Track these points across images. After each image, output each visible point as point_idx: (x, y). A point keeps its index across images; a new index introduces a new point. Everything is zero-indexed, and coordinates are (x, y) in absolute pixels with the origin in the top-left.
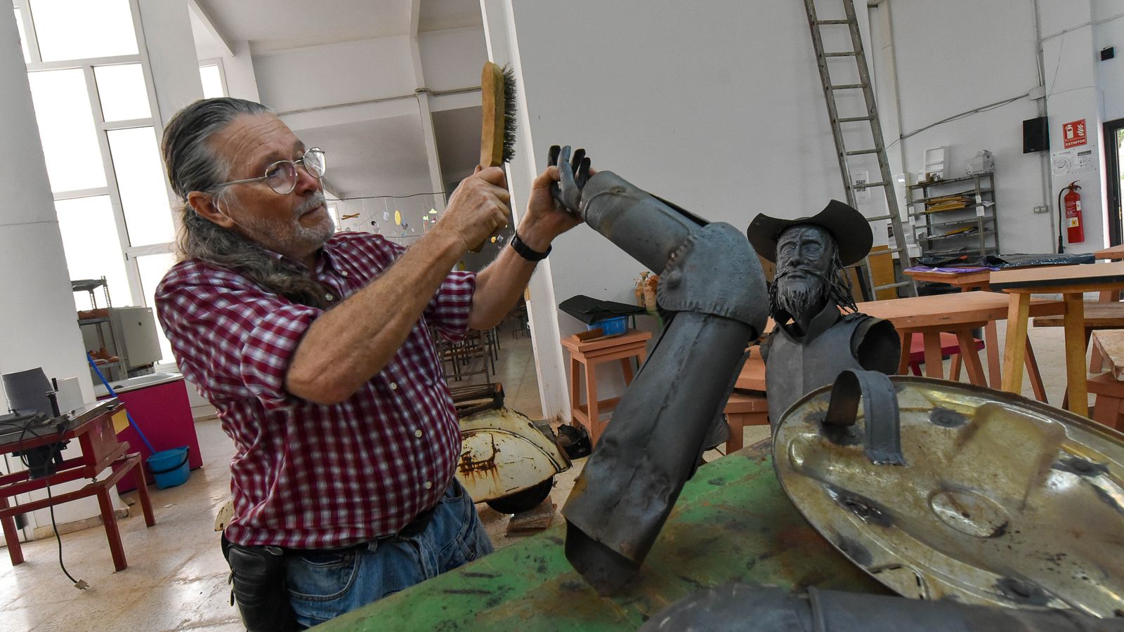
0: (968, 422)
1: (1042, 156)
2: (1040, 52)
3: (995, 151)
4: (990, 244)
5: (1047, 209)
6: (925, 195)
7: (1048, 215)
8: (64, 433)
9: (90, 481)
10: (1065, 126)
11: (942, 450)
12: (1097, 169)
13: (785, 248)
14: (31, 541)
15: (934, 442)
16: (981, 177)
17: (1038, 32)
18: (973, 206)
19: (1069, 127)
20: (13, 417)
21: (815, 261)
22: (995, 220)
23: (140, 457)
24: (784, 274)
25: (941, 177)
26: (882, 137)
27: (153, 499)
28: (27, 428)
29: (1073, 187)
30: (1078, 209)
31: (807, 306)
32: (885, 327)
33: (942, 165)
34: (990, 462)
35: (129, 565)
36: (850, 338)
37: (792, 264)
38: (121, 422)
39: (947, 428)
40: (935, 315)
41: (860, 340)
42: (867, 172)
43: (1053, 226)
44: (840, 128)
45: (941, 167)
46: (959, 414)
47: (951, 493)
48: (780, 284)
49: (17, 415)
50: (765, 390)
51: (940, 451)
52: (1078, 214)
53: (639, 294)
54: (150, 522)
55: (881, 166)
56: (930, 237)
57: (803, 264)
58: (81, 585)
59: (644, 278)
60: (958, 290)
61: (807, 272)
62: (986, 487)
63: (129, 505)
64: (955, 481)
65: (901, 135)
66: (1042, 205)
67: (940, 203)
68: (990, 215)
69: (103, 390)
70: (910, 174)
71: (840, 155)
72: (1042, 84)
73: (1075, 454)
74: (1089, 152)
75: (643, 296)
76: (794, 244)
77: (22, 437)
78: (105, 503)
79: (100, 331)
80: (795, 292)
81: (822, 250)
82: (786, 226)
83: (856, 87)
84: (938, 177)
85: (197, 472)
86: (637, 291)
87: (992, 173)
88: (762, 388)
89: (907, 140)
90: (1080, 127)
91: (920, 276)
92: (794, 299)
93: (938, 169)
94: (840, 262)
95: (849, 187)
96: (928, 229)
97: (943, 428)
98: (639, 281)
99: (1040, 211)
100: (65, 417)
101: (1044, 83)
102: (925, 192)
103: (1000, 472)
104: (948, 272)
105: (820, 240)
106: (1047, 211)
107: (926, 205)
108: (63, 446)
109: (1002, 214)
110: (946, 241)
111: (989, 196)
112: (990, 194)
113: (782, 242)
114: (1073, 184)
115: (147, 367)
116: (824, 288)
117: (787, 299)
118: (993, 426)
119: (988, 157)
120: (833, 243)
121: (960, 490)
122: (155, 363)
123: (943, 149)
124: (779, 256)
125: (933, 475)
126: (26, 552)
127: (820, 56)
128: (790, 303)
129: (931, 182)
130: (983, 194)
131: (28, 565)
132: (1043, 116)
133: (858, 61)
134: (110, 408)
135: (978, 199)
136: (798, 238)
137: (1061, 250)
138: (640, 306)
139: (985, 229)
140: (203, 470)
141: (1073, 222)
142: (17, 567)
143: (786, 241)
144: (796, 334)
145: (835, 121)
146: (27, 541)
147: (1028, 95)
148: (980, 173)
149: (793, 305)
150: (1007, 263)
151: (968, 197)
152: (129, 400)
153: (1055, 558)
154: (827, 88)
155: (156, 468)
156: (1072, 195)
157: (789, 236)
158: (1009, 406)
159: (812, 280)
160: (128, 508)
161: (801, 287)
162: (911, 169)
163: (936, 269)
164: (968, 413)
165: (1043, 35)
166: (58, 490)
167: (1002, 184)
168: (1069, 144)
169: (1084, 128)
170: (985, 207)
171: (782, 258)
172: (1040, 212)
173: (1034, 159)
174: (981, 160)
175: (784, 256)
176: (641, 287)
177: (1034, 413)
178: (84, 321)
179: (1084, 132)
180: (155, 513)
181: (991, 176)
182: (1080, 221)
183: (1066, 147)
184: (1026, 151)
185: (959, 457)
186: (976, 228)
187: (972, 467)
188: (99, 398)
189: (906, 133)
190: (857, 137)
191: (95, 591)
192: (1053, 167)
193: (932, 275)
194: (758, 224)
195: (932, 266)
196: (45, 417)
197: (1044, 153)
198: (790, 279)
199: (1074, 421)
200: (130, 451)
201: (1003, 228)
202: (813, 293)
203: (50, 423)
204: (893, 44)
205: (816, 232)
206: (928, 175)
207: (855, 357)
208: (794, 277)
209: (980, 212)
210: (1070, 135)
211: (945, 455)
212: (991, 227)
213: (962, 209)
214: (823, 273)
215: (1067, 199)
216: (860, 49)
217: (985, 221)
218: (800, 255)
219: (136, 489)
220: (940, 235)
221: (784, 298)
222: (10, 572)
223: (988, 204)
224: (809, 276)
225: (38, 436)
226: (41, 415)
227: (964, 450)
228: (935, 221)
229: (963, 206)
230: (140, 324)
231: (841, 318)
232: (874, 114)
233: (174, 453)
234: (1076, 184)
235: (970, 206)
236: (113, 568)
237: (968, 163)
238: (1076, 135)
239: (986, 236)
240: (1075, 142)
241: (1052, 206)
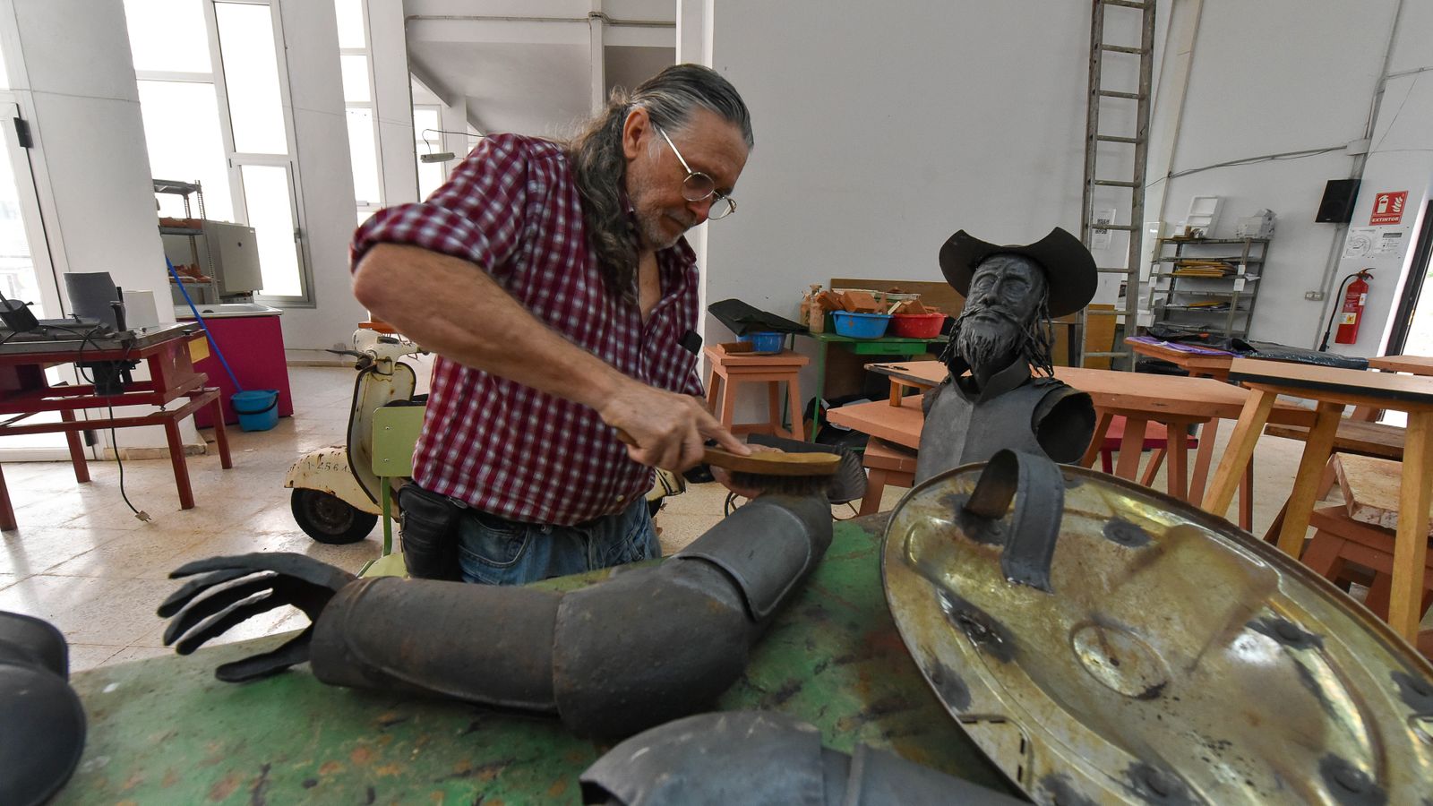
0: (1152, 543)
1: (1338, 230)
2: (1380, 92)
3: (1280, 213)
4: (1239, 327)
5: (1322, 296)
6: (1178, 253)
7: (1321, 304)
8: (130, 352)
9: (157, 409)
10: (1380, 196)
11: (1107, 573)
12: (1401, 258)
13: (982, 280)
14: (102, 460)
15: (1100, 561)
16: (1253, 242)
17: (1387, 64)
18: (1232, 277)
19: (1385, 198)
20: (74, 323)
21: (1015, 303)
22: (1254, 299)
23: (219, 393)
24: (973, 313)
25: (1204, 234)
26: (1146, 169)
27: (232, 440)
28: (89, 337)
29: (1363, 275)
30: (1361, 303)
31: (991, 358)
32: (1082, 402)
33: (1210, 219)
34: (1166, 600)
35: (196, 505)
36: (1033, 407)
37: (985, 302)
38: (199, 351)
39: (1123, 547)
40: (1149, 398)
41: (1046, 412)
42: (1115, 210)
43: (1322, 318)
44: (1096, 147)
45: (1208, 222)
46: (1144, 532)
47: (1103, 630)
48: (965, 324)
49: (78, 321)
50: (917, 448)
51: (1105, 574)
52: (1359, 310)
53: (805, 310)
54: (226, 464)
55: (1134, 206)
56: (1169, 305)
57: (1000, 304)
58: (142, 516)
59: (814, 292)
60: (1185, 374)
61: (1002, 315)
62: (1151, 631)
63: (207, 442)
64: (1114, 616)
65: (1170, 173)
66: (1317, 290)
67: (1193, 265)
68: (1251, 291)
69: (187, 311)
70: (1166, 224)
71: (1087, 182)
72: (1369, 136)
73: (1284, 614)
74: (1398, 236)
75: (808, 312)
76: (996, 277)
77: (82, 347)
78: (173, 435)
79: (194, 244)
80: (980, 338)
81: (1027, 291)
82: (989, 252)
83: (1130, 96)
84: (1201, 234)
85: (285, 420)
86: (802, 306)
87: (1269, 241)
88: (914, 445)
89: (1176, 182)
90: (1399, 200)
91: (1145, 349)
92: (977, 347)
93: (1202, 224)
94: (1048, 310)
95: (1087, 225)
96: (1170, 296)
97: (1118, 545)
98: (807, 295)
99: (1312, 297)
100: (132, 333)
101: (1371, 135)
102: (1178, 249)
103: (1175, 616)
104: (1180, 349)
105: (1028, 278)
106: (1321, 299)
107: (1175, 265)
108: (132, 366)
109: (1265, 292)
110: (1187, 314)
111: (1256, 268)
112: (1257, 266)
113: (980, 272)
114: (1365, 271)
115: (245, 296)
116: (1018, 338)
117: (968, 345)
118: (1185, 556)
119: (1270, 219)
120: (1045, 284)
121: (1115, 628)
122: (255, 292)
123: (1216, 200)
124: (972, 289)
125: (1088, 601)
126: (93, 471)
127: (1096, 47)
128: (971, 350)
129: (1191, 238)
130: (1249, 264)
131: (97, 486)
132: (1356, 178)
133: (1142, 63)
134: (187, 333)
135: (1242, 269)
136: (1001, 270)
137: (1323, 348)
138: (803, 324)
139: (1239, 308)
140: (294, 419)
141: (1348, 318)
142: (81, 485)
143: (986, 272)
144: (969, 390)
145: (1092, 137)
146: (96, 460)
147: (1345, 147)
148: (1253, 237)
149: (975, 352)
150: (1255, 351)
151: (1230, 265)
152: (212, 327)
153: (1217, 745)
154: (1094, 92)
155: (240, 407)
156: (1360, 283)
157: (990, 267)
158: (1212, 532)
159: (1005, 326)
160: (206, 444)
161: (989, 333)
162: (1169, 219)
163: (1166, 343)
164: (1157, 532)
165: (1393, 69)
166: (121, 412)
167: (1276, 256)
168: (1377, 219)
169: (1403, 203)
170: (1246, 280)
171: (975, 293)
172: (1313, 299)
173: (1327, 230)
174: (1259, 222)
175: (978, 290)
176: (808, 303)
177: (1244, 550)
178: (168, 230)
179: (1402, 209)
180: (233, 455)
181: (1265, 243)
182: (1359, 318)
183: (1372, 223)
184: (1319, 219)
185: (1128, 586)
186: (1228, 305)
187: (1141, 602)
188: (179, 320)
189: (1177, 171)
190: (1114, 162)
191: (156, 525)
192: (1347, 246)
193: (1159, 350)
194: (955, 244)
195: (1161, 339)
196: (108, 330)
197: (1342, 226)
198: (978, 321)
199: (1294, 571)
200: (209, 384)
201: (1260, 310)
202: (1003, 342)
203: (113, 337)
204: (1193, 52)
205: (1026, 266)
206: (1189, 229)
207: (1034, 431)
208: (983, 319)
209: (1239, 286)
210: (1382, 208)
211: (1109, 580)
212: (1247, 306)
213: (1218, 278)
214: (1022, 320)
215: (1350, 289)
216: (1149, 47)
217: (1241, 297)
218: (999, 291)
219: (212, 427)
220: (1182, 305)
221: (965, 343)
222: (74, 489)
223: (1251, 278)
224: (1003, 321)
225: (100, 349)
226: (104, 326)
227: (1137, 578)
228: (1180, 287)
229: (1220, 275)
230: (240, 245)
231: (1030, 380)
232: (1143, 137)
233: (262, 394)
234: (1368, 272)
235: (1230, 275)
236: (180, 507)
237: (1242, 223)
238: (1390, 210)
239: (1237, 317)
240: (1386, 219)
241: (1329, 294)
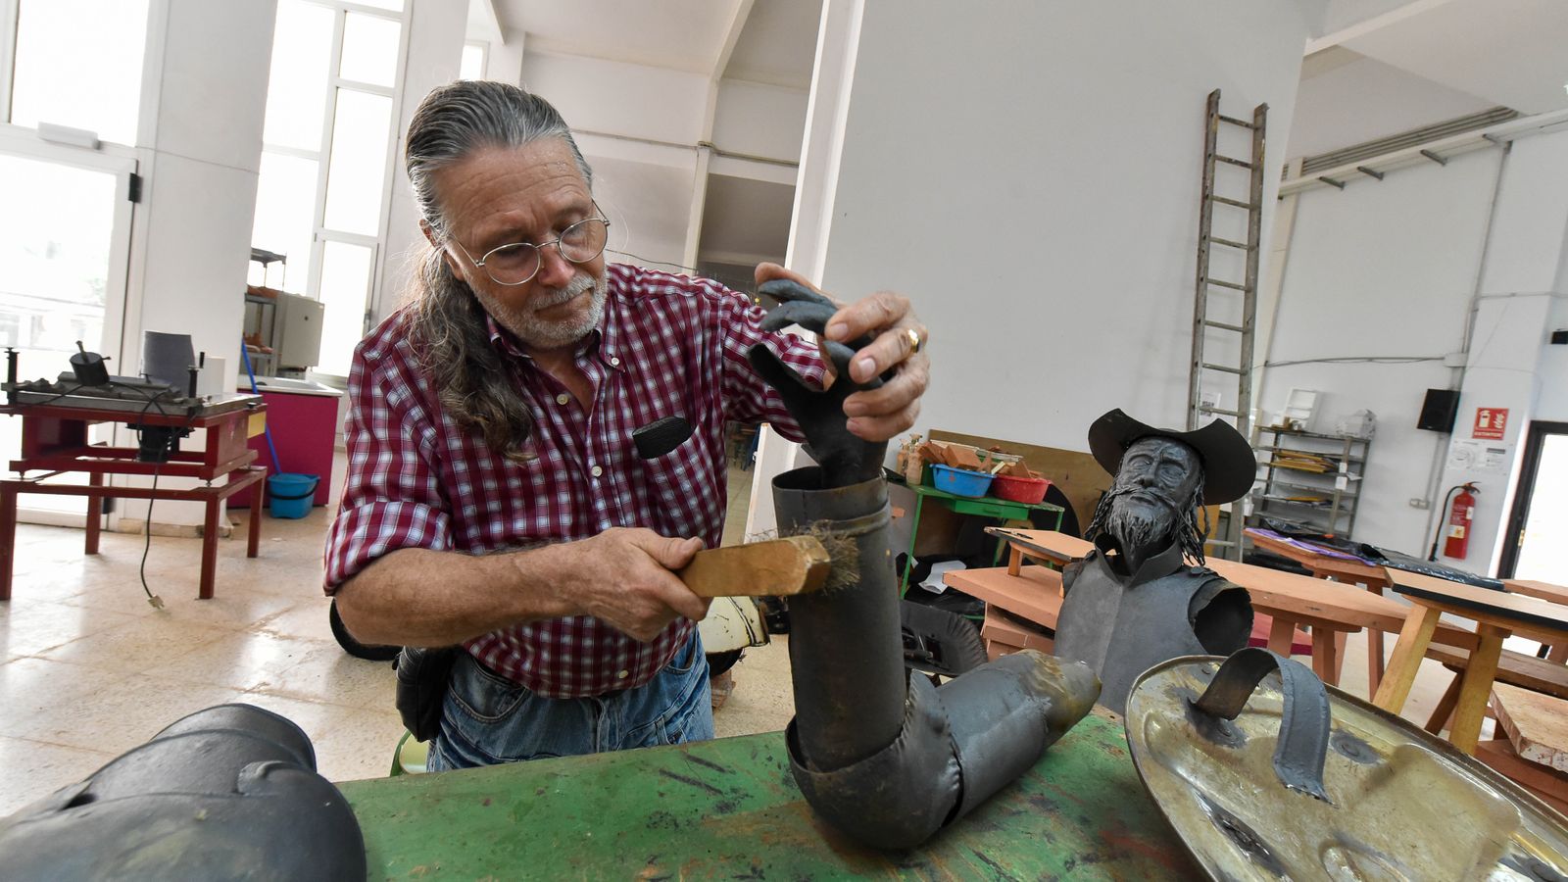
1: (1440, 439)
2: (1474, 310)
3: (1381, 415)
4: (1342, 527)
5: (1427, 505)
6: (1276, 443)
7: (1426, 513)
8: (194, 417)
9: (203, 483)
10: (1481, 410)
12: (1507, 475)
13: (1136, 460)
14: (112, 531)
16: (1354, 441)
17: (1479, 285)
18: (1333, 474)
19: (1486, 413)
20: (143, 383)
22: (1356, 500)
23: (265, 474)
24: (1127, 492)
25: (1304, 426)
26: (1252, 357)
27: (265, 524)
28: (155, 400)
29: (1469, 488)
30: (1469, 517)
31: (1148, 541)
33: (1309, 413)
35: (216, 595)
36: (1190, 597)
37: (1141, 483)
38: (257, 426)
41: (1203, 603)
43: (1429, 528)
44: (1203, 332)
45: (1306, 415)
48: (1118, 502)
49: (148, 382)
52: (1467, 524)
53: (904, 460)
54: (252, 552)
55: (1241, 392)
56: (1268, 495)
57: (1157, 487)
58: (155, 602)
60: (1308, 574)
61: (1159, 498)
63: (234, 525)
65: (1267, 362)
66: (1422, 497)
67: (1293, 457)
68: (1352, 491)
69: (247, 383)
70: (1263, 412)
71: (1194, 364)
72: (1466, 350)
74: (1503, 451)
75: (906, 462)
77: (147, 407)
78: (212, 514)
79: (261, 313)
80: (1136, 518)
81: (1184, 476)
83: (1237, 287)
84: (1300, 426)
85: (319, 509)
86: (900, 454)
87: (1369, 441)
89: (1273, 371)
90: (1500, 417)
91: (1268, 544)
92: (1133, 527)
93: (1301, 417)
95: (1193, 407)
96: (1268, 486)
98: (905, 444)
99: (1417, 505)
100: (200, 401)
101: (1468, 351)
102: (1276, 439)
104: (1307, 548)
105: (1185, 464)
106: (1427, 508)
107: (1273, 455)
108: (185, 433)
109: (1368, 494)
110: (1286, 507)
111: (1358, 467)
112: (1359, 466)
113: (1134, 451)
114: (1470, 484)
117: (1123, 524)
119: (1370, 420)
120: (1201, 472)
123: (1314, 394)
124: (1124, 469)
126: (105, 543)
127: (1204, 238)
128: (1127, 530)
129: (1288, 429)
130: (1351, 463)
131: (101, 558)
132: (1456, 390)
133: (1248, 258)
134: (251, 406)
135: (1343, 467)
136: (1158, 452)
137: (1432, 558)
138: (901, 474)
139: (1341, 507)
140: (327, 509)
141: (1457, 531)
142: (89, 557)
143: (1141, 452)
145: (1199, 321)
146: (107, 530)
147: (1442, 359)
148: (1354, 436)
149: (1130, 534)
150: (1386, 559)
151: (1330, 461)
152: (275, 402)
154: (1202, 279)
155: (277, 491)
156: (1466, 497)
157: (1147, 447)
160: (232, 527)
161: (1146, 515)
162: (1267, 407)
163: (1289, 539)
165: (1485, 291)
166: (166, 482)
167: (1378, 458)
168: (1479, 433)
169: (1505, 420)
170: (1349, 479)
171: (1129, 472)
172: (1418, 506)
173: (1429, 438)
174: (1360, 421)
175: (1132, 470)
176: (906, 451)
178: (252, 297)
179: (1504, 425)
180: (261, 543)
181: (1367, 444)
182: (1467, 532)
183: (1475, 437)
184: (1422, 425)
186: (1329, 502)
188: (241, 391)
189: (1274, 360)
191: (169, 614)
192: (1451, 456)
193: (1284, 547)
194: (1110, 421)
195: (1282, 534)
196: (178, 394)
197: (1444, 435)
200: (257, 463)
201: (1363, 512)
202: (1160, 527)
203: (182, 403)
204: (1288, 250)
205: (1184, 452)
206: (1287, 420)
207: (1187, 619)
208: (1139, 499)
209: (1341, 484)
210: (1484, 423)
212: (1349, 506)
213: (1319, 473)
214: (1179, 504)
215: (1457, 501)
216: (1255, 244)
217: (1344, 496)
219: (248, 507)
220: (1282, 497)
221: (1119, 521)
222: (79, 561)
223: (1354, 477)
224: (1159, 504)
225: (163, 413)
226: (174, 390)
228: (1279, 478)
229: (1321, 471)
230: (306, 318)
231: (1183, 568)
232: (1250, 326)
233: (302, 479)
234: (1474, 485)
235: (1331, 472)
236: (197, 592)
237: (1341, 420)
238: (1492, 425)
239: (1339, 516)
240: (1488, 434)
241: (1435, 503)
